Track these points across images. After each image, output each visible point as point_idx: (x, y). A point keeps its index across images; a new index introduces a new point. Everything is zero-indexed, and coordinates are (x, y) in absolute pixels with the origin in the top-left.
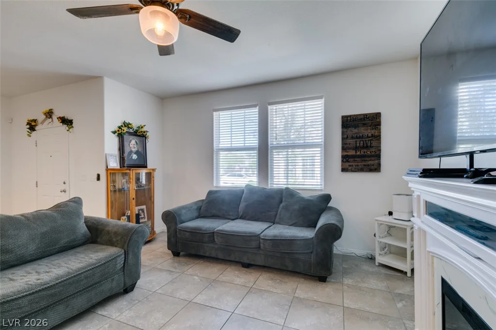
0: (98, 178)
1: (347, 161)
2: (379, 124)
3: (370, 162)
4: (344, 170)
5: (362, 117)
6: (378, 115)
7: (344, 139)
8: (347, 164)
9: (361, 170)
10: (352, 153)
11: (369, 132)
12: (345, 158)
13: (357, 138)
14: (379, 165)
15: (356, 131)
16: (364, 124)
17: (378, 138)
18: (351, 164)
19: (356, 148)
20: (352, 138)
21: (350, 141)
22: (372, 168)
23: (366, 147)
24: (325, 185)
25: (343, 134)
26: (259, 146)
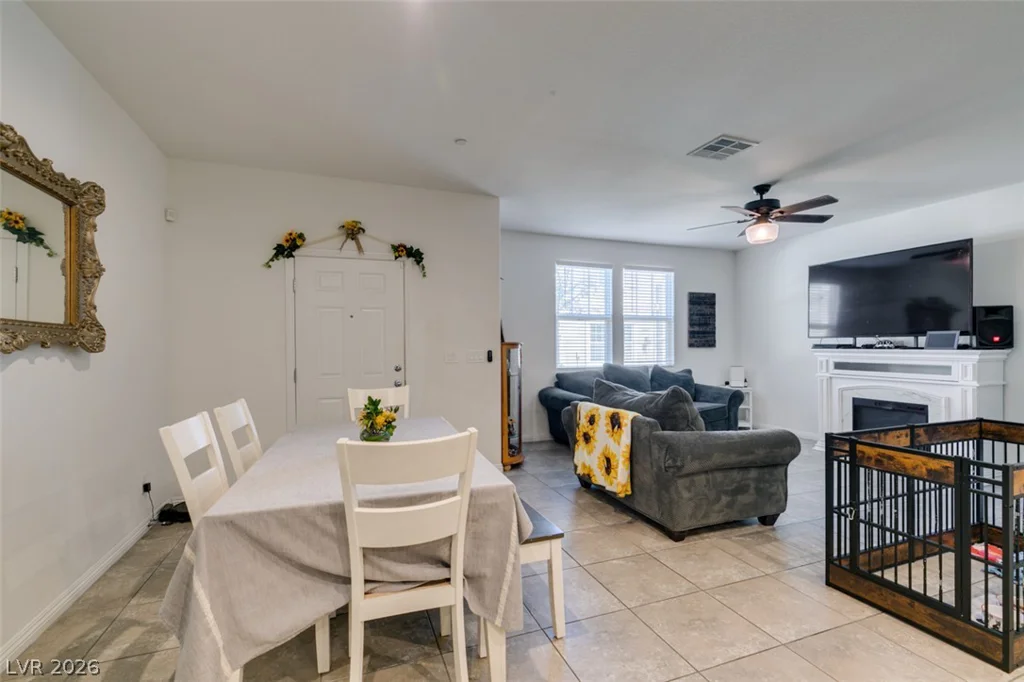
0: (490, 359)
1: (694, 337)
2: (714, 304)
3: (709, 339)
4: (691, 345)
5: (704, 296)
6: (713, 296)
7: (691, 315)
9: (703, 345)
10: (696, 329)
11: (708, 311)
12: (692, 334)
13: (701, 315)
14: (715, 341)
15: (699, 308)
16: (705, 303)
17: (713, 315)
18: (696, 339)
19: (700, 325)
20: (697, 315)
21: (695, 317)
22: (711, 344)
23: (706, 324)
24: (676, 360)
25: (690, 310)
26: (613, 316)
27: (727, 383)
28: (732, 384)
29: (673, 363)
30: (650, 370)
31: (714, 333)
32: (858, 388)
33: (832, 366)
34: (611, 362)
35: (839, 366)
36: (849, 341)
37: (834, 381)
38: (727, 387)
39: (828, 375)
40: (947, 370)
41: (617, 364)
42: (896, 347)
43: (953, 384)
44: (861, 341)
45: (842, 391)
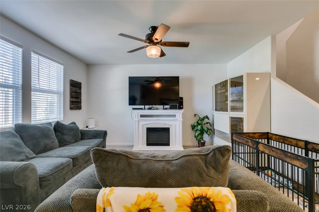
1: (73, 104)
2: (81, 88)
3: (79, 105)
4: (71, 109)
5: (77, 83)
6: (81, 83)
8: (73, 106)
9: (76, 109)
10: (74, 100)
11: (79, 91)
12: (71, 102)
13: (76, 93)
14: (81, 106)
15: (75, 89)
16: (78, 87)
17: (81, 93)
18: (74, 105)
19: (75, 98)
20: (74, 92)
21: (73, 94)
22: (79, 108)
23: (78, 98)
24: (64, 118)
25: (71, 89)
26: (23, 86)
27: (87, 127)
28: (90, 127)
29: (62, 119)
30: (53, 124)
31: (81, 102)
32: (149, 124)
33: (139, 116)
34: (20, 122)
35: (142, 116)
36: (142, 107)
37: (140, 122)
38: (87, 129)
39: (138, 120)
40: (174, 116)
41: (26, 123)
42: (157, 109)
43: (176, 120)
44: (147, 107)
45: (143, 125)
